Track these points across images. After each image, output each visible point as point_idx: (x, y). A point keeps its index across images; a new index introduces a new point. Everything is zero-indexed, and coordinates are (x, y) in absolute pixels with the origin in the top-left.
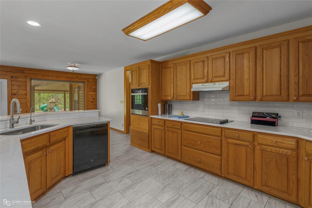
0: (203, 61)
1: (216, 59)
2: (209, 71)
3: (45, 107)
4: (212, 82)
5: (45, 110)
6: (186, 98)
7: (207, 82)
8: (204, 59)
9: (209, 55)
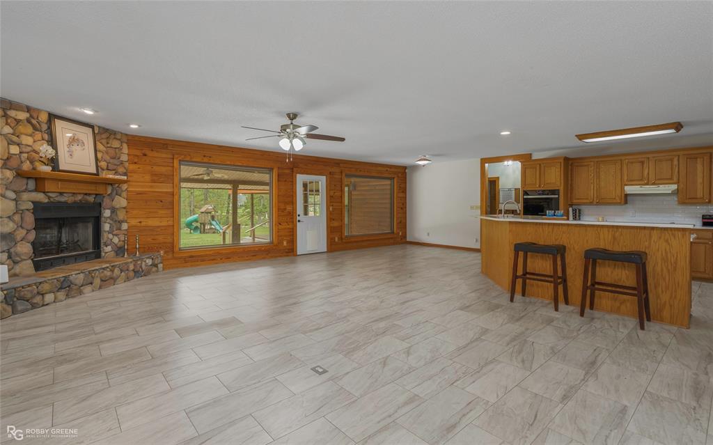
0: (642, 163)
1: (661, 161)
2: (650, 173)
3: (196, 221)
4: (654, 184)
5: (193, 227)
6: (615, 201)
7: (647, 184)
8: (643, 159)
9: (649, 156)
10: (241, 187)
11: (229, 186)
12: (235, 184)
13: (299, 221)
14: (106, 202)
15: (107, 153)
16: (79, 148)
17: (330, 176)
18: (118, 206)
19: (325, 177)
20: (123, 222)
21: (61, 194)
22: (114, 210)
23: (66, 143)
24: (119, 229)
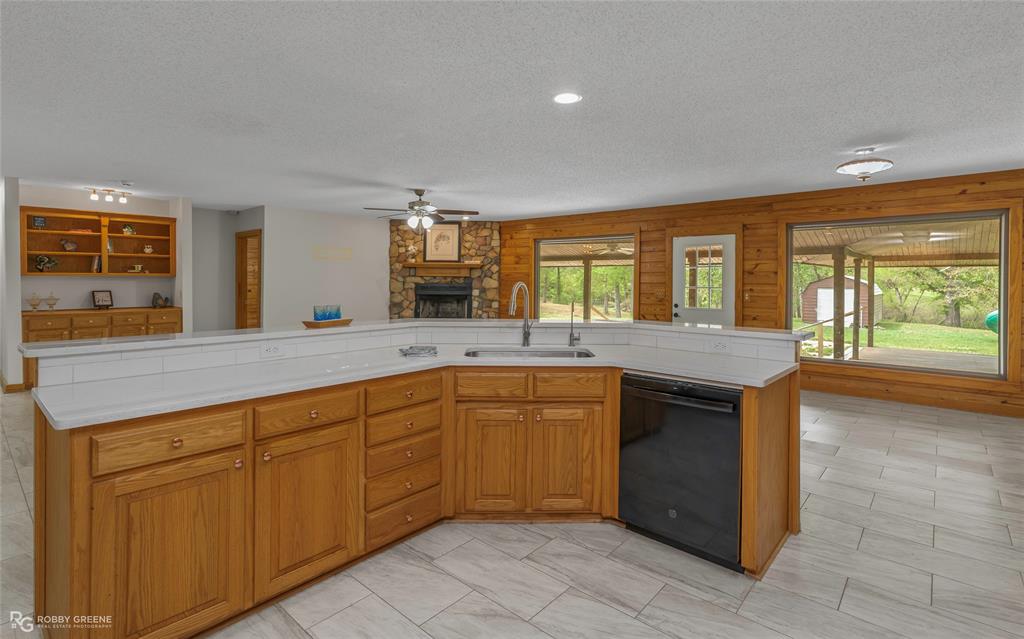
10: (594, 262)
11: (581, 263)
12: (587, 259)
13: (676, 315)
14: (475, 283)
15: (476, 242)
16: (444, 243)
17: (745, 233)
18: (487, 287)
19: (733, 236)
20: (493, 301)
21: (435, 277)
22: (483, 290)
23: (434, 239)
24: (491, 307)
